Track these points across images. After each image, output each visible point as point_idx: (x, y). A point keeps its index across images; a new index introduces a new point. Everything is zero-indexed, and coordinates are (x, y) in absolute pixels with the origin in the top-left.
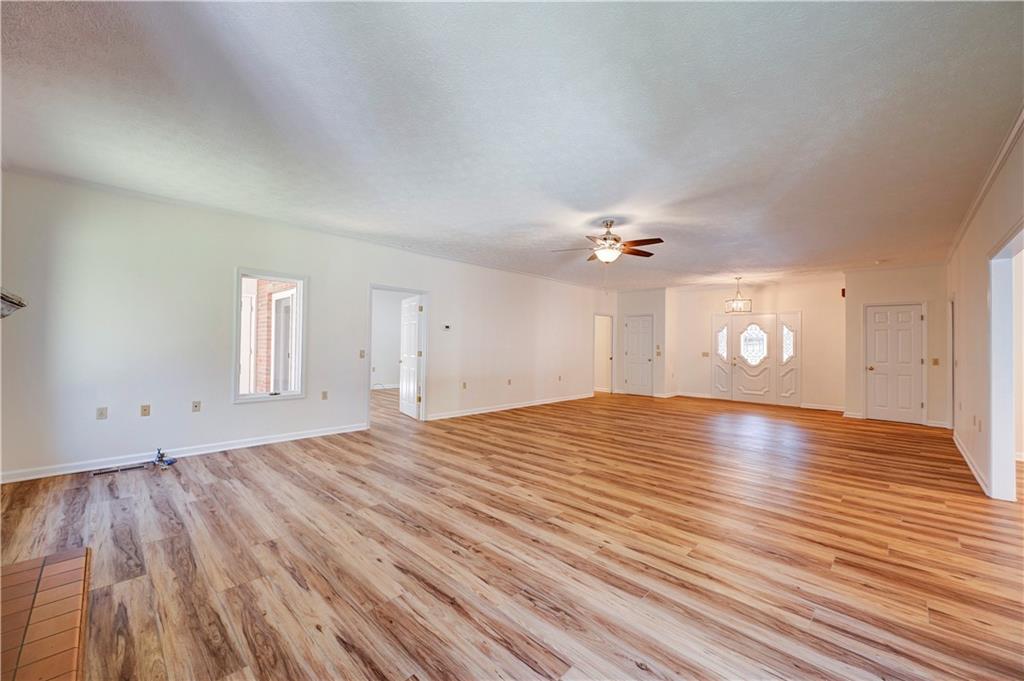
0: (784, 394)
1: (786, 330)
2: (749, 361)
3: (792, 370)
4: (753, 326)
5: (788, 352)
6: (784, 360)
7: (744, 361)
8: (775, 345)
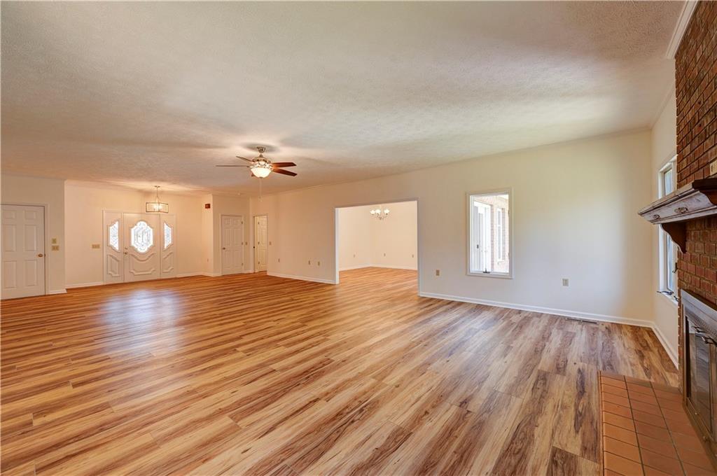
0: (165, 271)
1: (166, 227)
2: (139, 250)
3: (171, 254)
4: (142, 222)
5: (168, 241)
6: (165, 247)
7: (135, 250)
8: (159, 237)
